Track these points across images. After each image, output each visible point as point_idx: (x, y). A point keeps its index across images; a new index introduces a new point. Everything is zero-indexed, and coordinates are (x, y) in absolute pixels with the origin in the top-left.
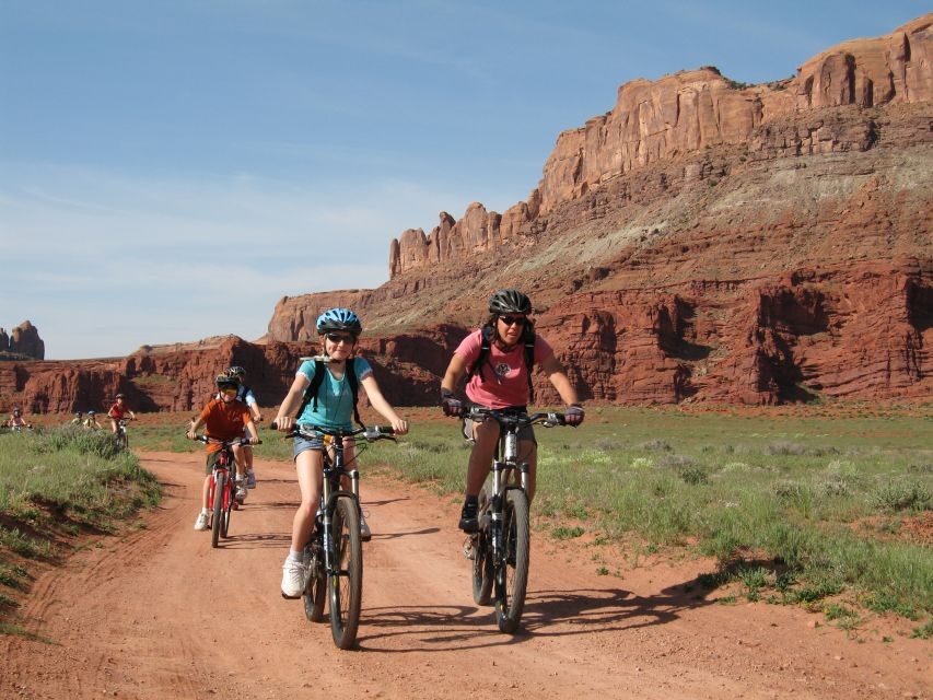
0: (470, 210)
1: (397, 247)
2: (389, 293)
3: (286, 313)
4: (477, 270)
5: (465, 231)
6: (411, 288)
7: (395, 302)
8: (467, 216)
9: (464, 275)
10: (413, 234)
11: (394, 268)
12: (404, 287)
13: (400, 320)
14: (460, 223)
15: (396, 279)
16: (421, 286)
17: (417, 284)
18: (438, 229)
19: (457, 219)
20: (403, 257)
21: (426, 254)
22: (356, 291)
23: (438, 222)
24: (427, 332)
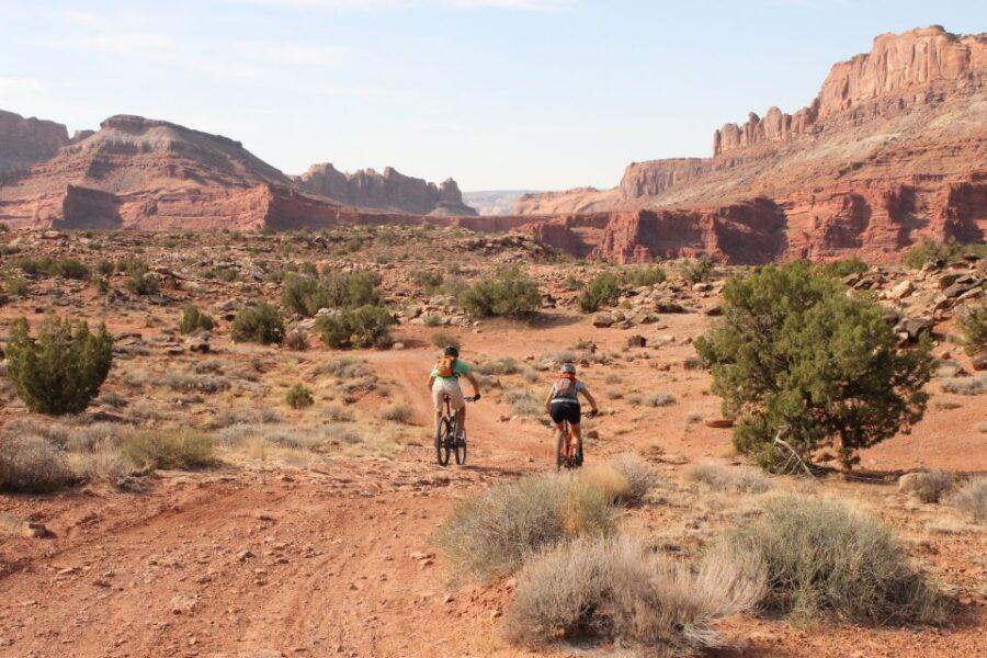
0: (770, 111)
1: (719, 136)
2: (714, 167)
3: (634, 174)
4: (775, 154)
5: (766, 126)
6: (728, 164)
7: (717, 173)
8: (768, 116)
9: (765, 156)
10: (730, 127)
11: (716, 148)
12: (724, 163)
13: (721, 187)
14: (763, 120)
15: (719, 157)
16: (736, 162)
17: (733, 162)
18: (748, 124)
19: (761, 117)
20: (724, 141)
21: (739, 141)
22: (683, 159)
23: (747, 119)
24: (748, 202)
